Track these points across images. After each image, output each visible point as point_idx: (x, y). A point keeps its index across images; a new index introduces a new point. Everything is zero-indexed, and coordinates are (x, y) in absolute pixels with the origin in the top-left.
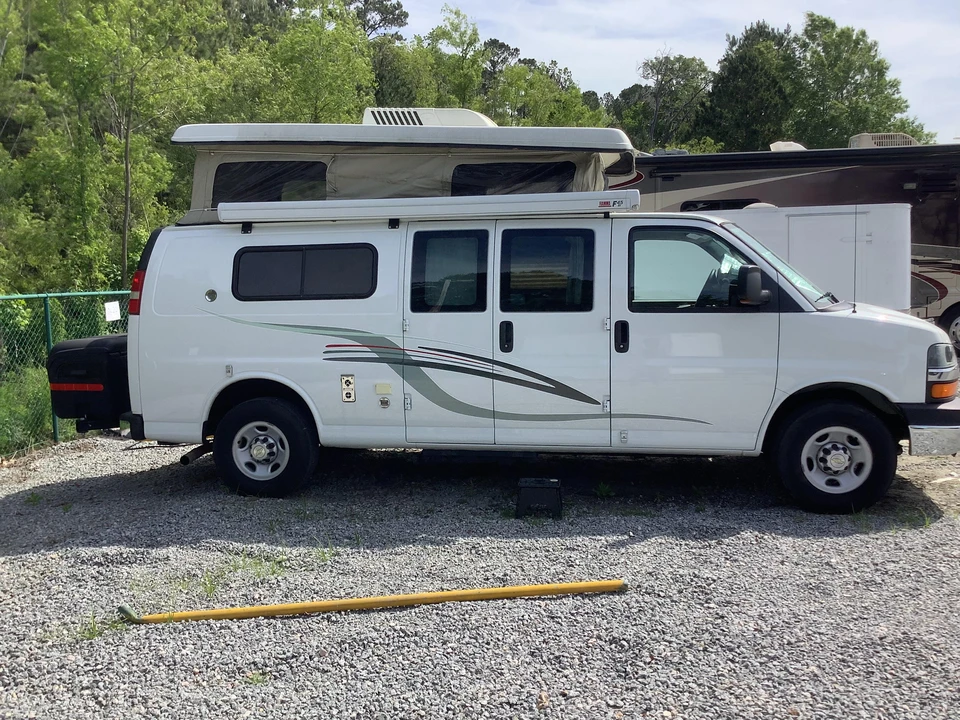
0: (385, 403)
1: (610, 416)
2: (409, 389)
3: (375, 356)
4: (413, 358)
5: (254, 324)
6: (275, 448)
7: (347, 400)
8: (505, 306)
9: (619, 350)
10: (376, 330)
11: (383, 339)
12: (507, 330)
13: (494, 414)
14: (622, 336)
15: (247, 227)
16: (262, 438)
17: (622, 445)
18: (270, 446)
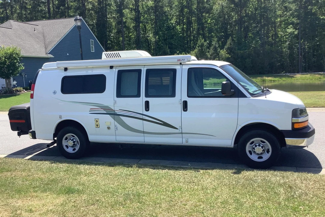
0: (109, 128)
1: (182, 133)
2: (116, 123)
3: (106, 112)
4: (117, 113)
5: (68, 102)
6: (76, 143)
7: (97, 127)
8: (147, 95)
9: (184, 111)
10: (106, 104)
11: (107, 107)
12: (147, 103)
13: (144, 132)
14: (185, 106)
15: (66, 69)
16: (72, 139)
17: (186, 143)
18: (74, 142)
